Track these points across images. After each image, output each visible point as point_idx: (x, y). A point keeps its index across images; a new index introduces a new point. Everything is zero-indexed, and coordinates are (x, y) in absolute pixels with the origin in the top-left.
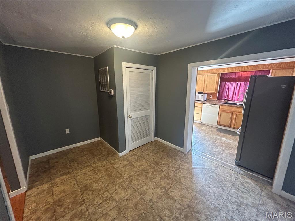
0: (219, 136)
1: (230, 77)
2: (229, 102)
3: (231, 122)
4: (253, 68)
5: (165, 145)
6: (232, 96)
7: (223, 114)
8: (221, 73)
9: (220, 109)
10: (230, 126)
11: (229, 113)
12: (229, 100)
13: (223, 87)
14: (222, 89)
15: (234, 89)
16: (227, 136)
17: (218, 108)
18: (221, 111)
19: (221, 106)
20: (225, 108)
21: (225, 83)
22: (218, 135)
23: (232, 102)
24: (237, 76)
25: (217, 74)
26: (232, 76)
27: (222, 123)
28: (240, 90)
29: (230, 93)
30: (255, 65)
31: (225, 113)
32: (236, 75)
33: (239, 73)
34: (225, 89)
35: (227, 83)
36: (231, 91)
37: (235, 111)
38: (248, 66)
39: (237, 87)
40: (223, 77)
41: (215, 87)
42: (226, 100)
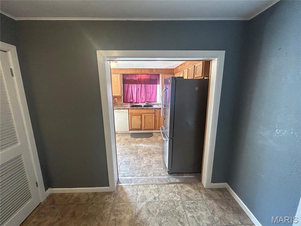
0: (137, 143)
1: (132, 79)
2: (134, 104)
3: (141, 125)
4: (149, 71)
5: (75, 195)
6: (136, 99)
7: (133, 118)
8: (123, 74)
9: (129, 113)
10: (141, 129)
11: (139, 116)
12: (134, 102)
13: (126, 90)
14: (126, 92)
15: (137, 91)
16: (143, 141)
17: (127, 112)
18: (131, 115)
19: (129, 110)
20: (134, 111)
21: (127, 85)
22: (135, 143)
23: (137, 104)
24: (137, 79)
25: (119, 75)
26: (133, 78)
27: (133, 127)
28: (142, 91)
29: (134, 95)
30: (150, 69)
31: (135, 116)
32: (136, 77)
33: (138, 75)
34: (128, 91)
35: (130, 85)
36: (134, 93)
37: (143, 114)
38: (145, 69)
39: (139, 89)
40: (125, 78)
41: (119, 89)
42: (131, 102)
